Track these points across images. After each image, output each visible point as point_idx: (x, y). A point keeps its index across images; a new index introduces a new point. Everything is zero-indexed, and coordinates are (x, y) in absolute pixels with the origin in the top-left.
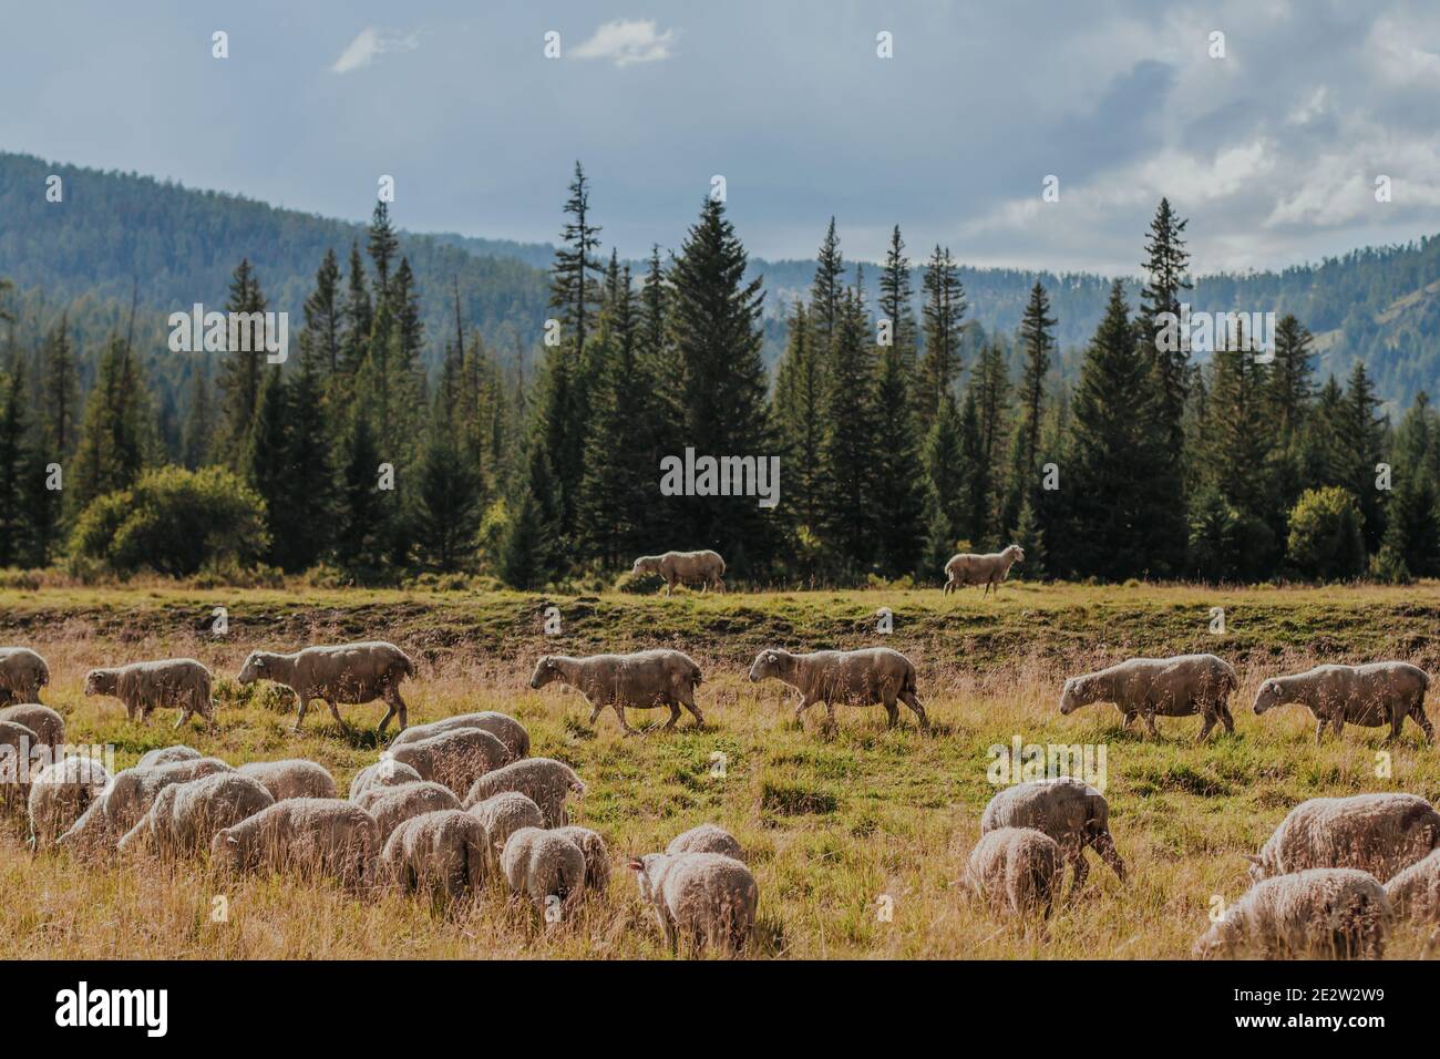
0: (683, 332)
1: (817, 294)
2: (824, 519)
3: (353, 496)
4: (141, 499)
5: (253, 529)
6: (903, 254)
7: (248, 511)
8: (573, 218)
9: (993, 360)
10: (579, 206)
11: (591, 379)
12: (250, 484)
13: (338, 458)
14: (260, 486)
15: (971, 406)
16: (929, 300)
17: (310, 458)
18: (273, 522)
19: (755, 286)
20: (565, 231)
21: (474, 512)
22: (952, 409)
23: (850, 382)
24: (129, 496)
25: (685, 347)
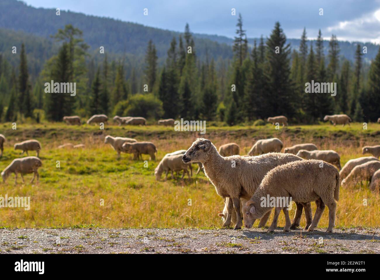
0: (270, 57)
1: (301, 47)
2: (305, 107)
3: (184, 101)
4: (131, 102)
5: (159, 110)
6: (322, 36)
7: (158, 105)
8: (238, 28)
9: (347, 65)
10: (240, 25)
11: (246, 70)
12: (158, 98)
13: (180, 91)
14: (161, 99)
15: (342, 77)
16: (330, 49)
17: (173, 91)
18: (165, 108)
19: (289, 45)
20: (236, 31)
21: (216, 105)
22: (338, 78)
23: (312, 71)
24: (127, 101)
25: (271, 62)
